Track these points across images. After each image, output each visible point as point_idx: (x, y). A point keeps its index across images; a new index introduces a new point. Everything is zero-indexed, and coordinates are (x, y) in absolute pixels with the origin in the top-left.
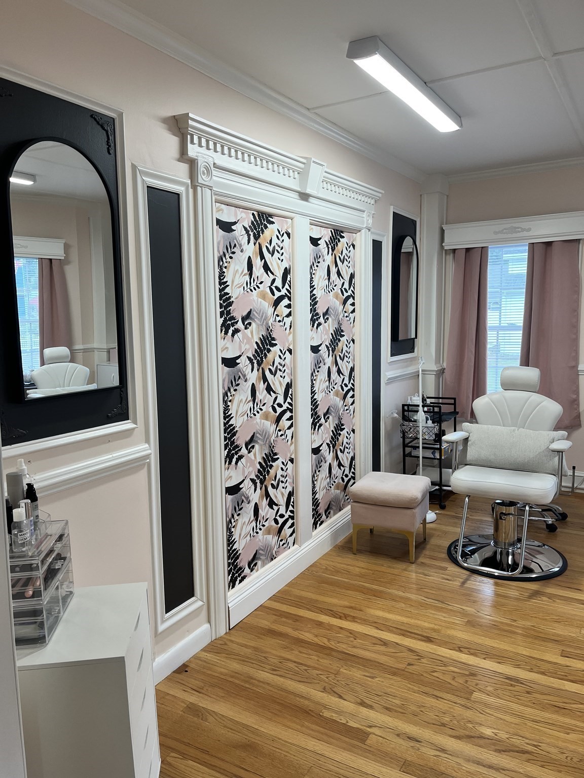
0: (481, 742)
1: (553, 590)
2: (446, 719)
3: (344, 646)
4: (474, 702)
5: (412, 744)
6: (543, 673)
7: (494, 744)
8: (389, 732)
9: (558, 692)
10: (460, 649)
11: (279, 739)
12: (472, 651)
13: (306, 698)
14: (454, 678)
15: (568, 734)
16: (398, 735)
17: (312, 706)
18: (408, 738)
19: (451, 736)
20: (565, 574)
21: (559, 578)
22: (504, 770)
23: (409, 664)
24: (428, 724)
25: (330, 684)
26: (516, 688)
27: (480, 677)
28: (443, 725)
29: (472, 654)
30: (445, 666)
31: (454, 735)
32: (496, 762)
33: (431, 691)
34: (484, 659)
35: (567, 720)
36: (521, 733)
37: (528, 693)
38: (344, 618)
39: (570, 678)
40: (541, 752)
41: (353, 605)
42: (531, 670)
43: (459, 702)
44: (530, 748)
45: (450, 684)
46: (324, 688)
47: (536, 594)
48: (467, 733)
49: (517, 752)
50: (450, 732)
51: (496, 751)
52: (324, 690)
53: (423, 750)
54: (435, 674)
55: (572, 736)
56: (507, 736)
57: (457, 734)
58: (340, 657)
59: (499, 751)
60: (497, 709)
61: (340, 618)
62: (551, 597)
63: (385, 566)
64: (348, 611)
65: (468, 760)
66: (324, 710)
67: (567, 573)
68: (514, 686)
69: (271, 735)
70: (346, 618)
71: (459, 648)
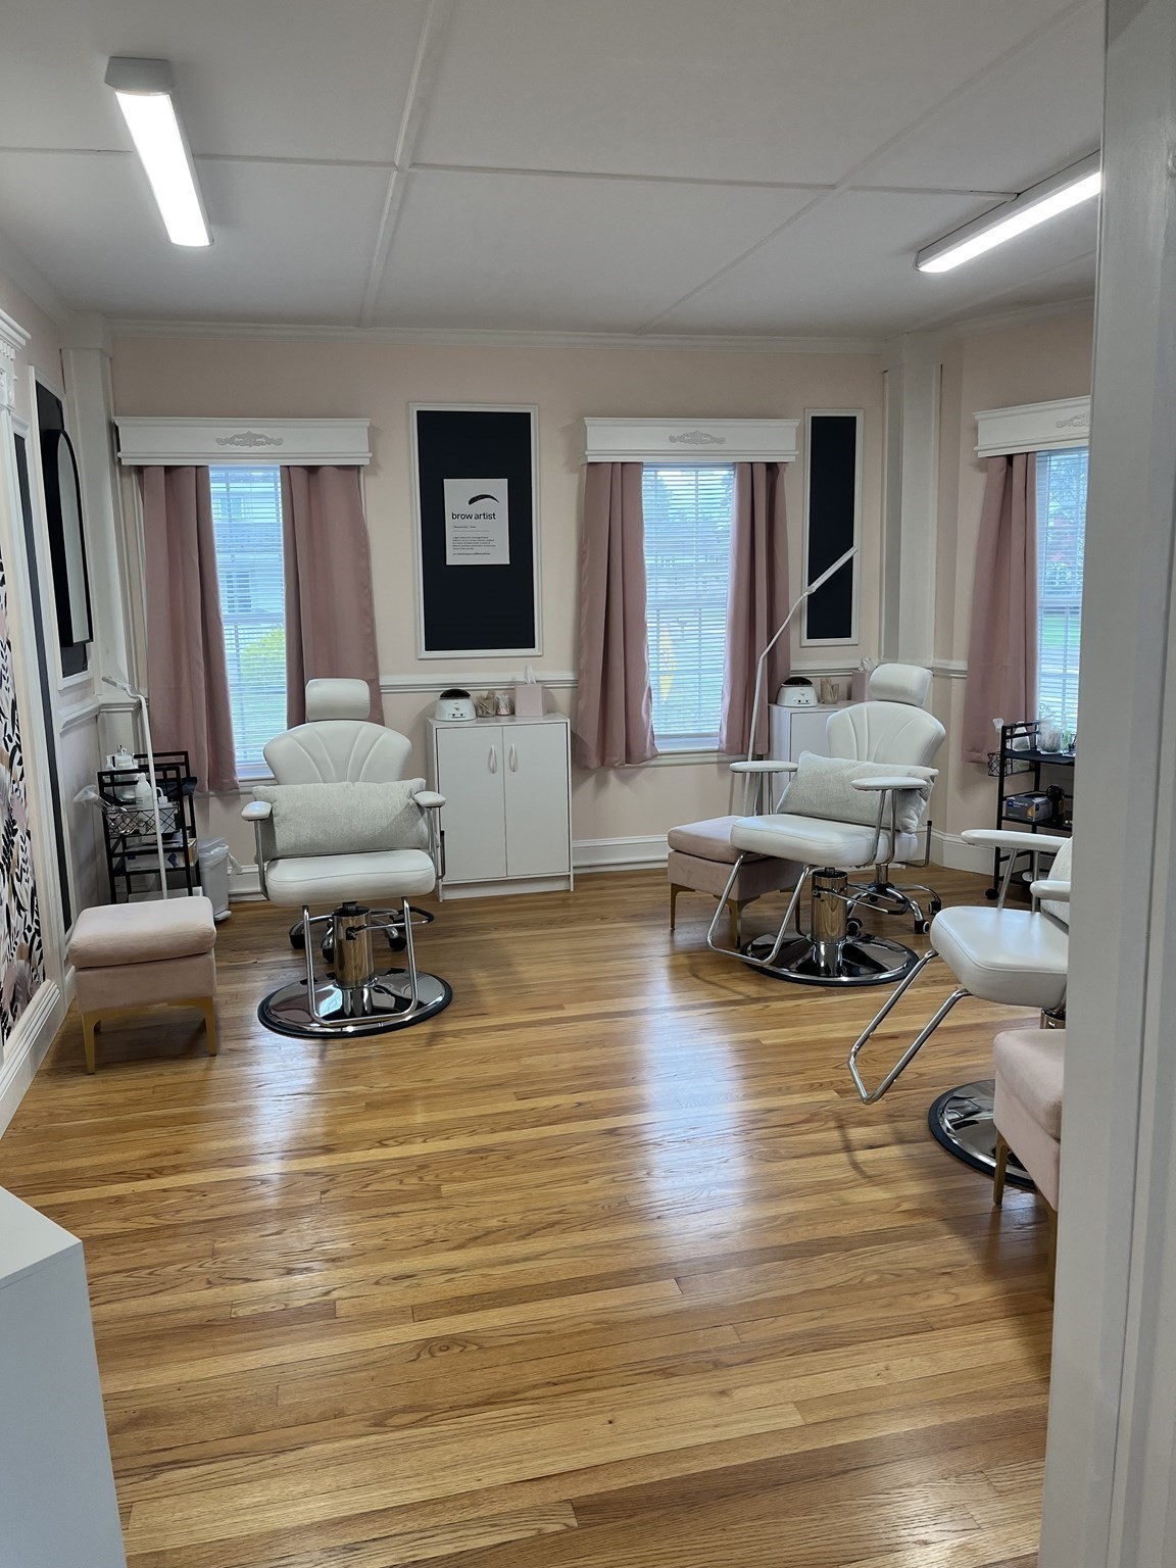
0: (493, 1237)
1: (453, 1024)
2: (429, 1234)
3: (193, 1212)
4: (448, 1197)
5: (407, 1282)
6: (509, 1129)
7: (510, 1234)
8: (360, 1286)
9: (541, 1143)
10: (382, 1144)
11: (187, 1382)
12: (401, 1140)
13: (187, 1310)
14: (401, 1182)
15: (587, 1182)
16: (377, 1283)
17: (208, 1315)
18: (394, 1279)
19: (448, 1250)
20: (453, 1000)
21: (449, 1008)
22: (544, 1255)
23: (323, 1193)
24: (408, 1251)
25: (215, 1272)
26: (491, 1159)
27: (434, 1166)
28: (429, 1242)
29: (402, 1143)
30: (377, 1172)
31: (452, 1246)
32: (528, 1251)
33: (382, 1211)
34: (425, 1141)
35: (576, 1169)
36: (533, 1206)
37: (508, 1158)
38: (157, 1175)
39: (546, 1120)
40: (569, 1216)
41: (158, 1150)
42: (493, 1131)
43: (429, 1206)
44: (556, 1217)
45: (400, 1191)
46: (210, 1283)
47: (433, 1038)
48: (468, 1236)
49: (544, 1228)
50: (445, 1245)
51: (518, 1239)
52: (210, 1284)
53: (426, 1282)
54: (370, 1188)
55: (593, 1183)
56: (519, 1217)
57: (456, 1243)
58: (197, 1230)
59: (523, 1237)
60: (483, 1193)
61: (149, 1177)
62: (456, 1034)
63: (167, 1076)
64: (156, 1163)
65: (492, 1264)
66: (233, 1310)
67: (455, 998)
68: (487, 1157)
69: (166, 1385)
70: (160, 1173)
71: (379, 1142)
